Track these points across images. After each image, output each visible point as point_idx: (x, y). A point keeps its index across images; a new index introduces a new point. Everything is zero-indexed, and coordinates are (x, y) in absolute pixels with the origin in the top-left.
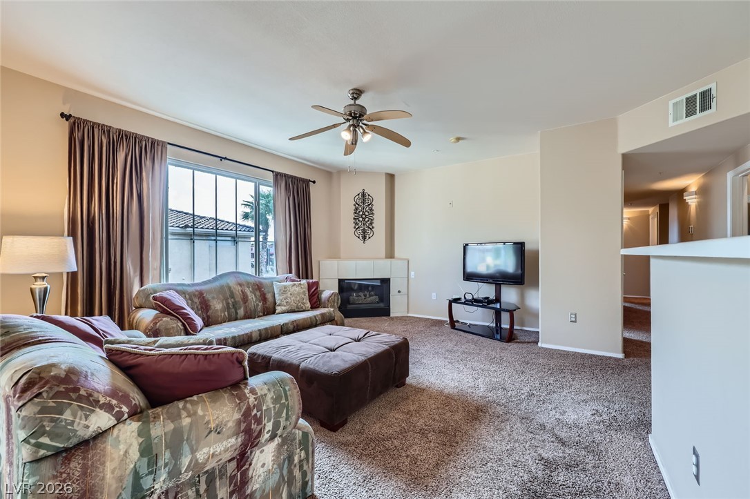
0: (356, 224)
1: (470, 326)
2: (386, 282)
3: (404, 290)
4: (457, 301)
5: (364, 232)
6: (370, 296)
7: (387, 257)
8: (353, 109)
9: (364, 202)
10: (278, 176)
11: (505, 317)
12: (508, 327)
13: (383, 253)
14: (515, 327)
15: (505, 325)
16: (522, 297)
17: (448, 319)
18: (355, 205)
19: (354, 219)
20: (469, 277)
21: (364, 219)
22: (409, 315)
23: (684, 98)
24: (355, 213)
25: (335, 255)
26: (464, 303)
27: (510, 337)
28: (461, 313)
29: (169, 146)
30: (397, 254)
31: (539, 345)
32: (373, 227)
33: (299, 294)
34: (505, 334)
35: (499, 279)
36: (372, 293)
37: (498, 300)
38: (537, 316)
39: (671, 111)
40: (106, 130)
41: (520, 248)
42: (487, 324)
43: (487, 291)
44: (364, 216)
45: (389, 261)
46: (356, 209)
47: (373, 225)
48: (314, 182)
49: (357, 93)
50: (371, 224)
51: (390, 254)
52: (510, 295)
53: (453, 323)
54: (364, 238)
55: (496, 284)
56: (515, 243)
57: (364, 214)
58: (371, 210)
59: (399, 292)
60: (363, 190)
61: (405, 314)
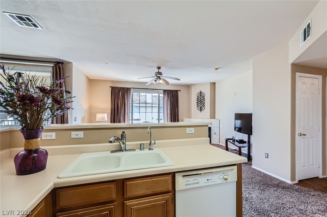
0: (198, 105)
3: (217, 133)
5: (201, 108)
7: (211, 118)
9: (201, 95)
10: (165, 91)
13: (209, 117)
18: (197, 97)
19: (197, 103)
21: (201, 103)
22: (220, 144)
24: (197, 100)
25: (189, 117)
29: (131, 89)
30: (216, 117)
31: (252, 166)
32: (205, 106)
40: (118, 88)
44: (201, 101)
46: (198, 99)
47: (205, 105)
48: (180, 91)
49: (159, 68)
50: (204, 104)
51: (213, 116)
54: (201, 110)
57: (201, 100)
58: (204, 98)
59: (215, 133)
60: (201, 91)
61: (218, 144)
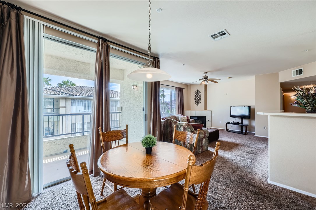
0: (195, 100)
1: (232, 131)
2: (204, 118)
3: (210, 120)
4: (229, 123)
5: (198, 102)
6: (199, 121)
7: (204, 110)
8: (205, 77)
9: (198, 93)
10: (176, 88)
11: (244, 129)
12: (245, 131)
13: (203, 109)
14: (247, 132)
15: (244, 131)
16: (250, 123)
17: (226, 129)
20: (232, 116)
22: (212, 128)
23: (296, 70)
24: (195, 97)
25: (189, 109)
26: (231, 124)
27: (246, 134)
28: (230, 127)
30: (207, 109)
31: (255, 135)
33: (185, 119)
34: (244, 133)
35: (242, 117)
36: (200, 121)
37: (242, 123)
38: (254, 128)
39: (292, 73)
41: (249, 107)
42: (238, 131)
43: (238, 120)
44: (198, 98)
45: (205, 111)
46: (195, 95)
48: (184, 88)
49: (206, 73)
50: (200, 100)
51: (206, 109)
52: (246, 122)
53: (227, 130)
54: (198, 104)
55: (241, 118)
56: (248, 107)
58: (200, 96)
59: (209, 120)
60: (198, 90)
61: (211, 127)
